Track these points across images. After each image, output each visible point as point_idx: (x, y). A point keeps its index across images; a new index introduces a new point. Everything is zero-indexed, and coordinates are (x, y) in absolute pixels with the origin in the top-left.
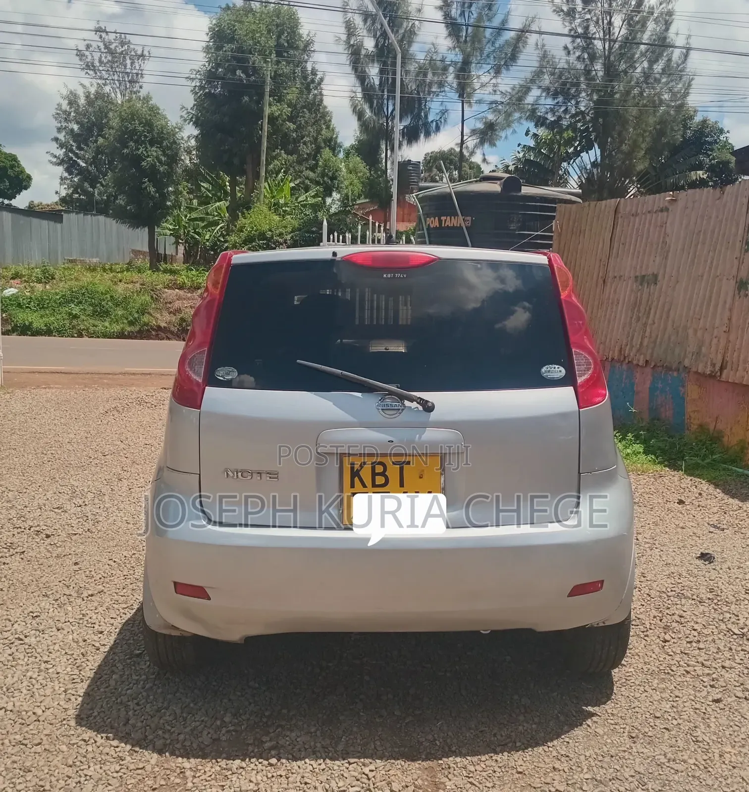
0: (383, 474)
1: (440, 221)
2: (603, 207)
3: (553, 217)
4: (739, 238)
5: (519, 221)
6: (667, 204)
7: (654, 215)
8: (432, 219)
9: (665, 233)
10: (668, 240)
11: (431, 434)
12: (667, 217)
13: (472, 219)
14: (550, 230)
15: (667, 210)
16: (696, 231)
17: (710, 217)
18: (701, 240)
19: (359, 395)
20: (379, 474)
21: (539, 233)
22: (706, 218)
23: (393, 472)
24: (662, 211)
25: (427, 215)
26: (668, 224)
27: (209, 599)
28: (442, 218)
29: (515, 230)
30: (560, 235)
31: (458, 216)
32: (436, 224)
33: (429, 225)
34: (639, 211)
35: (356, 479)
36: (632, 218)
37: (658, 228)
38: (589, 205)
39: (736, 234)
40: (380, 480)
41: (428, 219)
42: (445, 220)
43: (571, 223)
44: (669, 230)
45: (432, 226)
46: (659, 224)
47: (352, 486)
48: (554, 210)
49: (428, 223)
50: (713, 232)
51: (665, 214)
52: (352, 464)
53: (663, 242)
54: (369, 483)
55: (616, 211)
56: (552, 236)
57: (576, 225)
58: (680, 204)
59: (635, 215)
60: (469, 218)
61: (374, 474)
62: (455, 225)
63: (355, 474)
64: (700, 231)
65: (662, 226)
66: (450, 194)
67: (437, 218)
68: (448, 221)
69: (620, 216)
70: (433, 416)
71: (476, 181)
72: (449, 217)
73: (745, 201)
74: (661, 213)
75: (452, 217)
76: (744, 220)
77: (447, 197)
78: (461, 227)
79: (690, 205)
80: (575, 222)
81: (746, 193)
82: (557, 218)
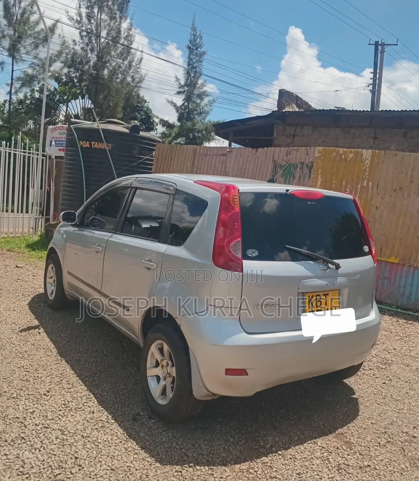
0: (320, 301)
1: (90, 144)
2: (185, 149)
3: (154, 150)
4: (269, 173)
5: (138, 150)
6: (226, 152)
7: (218, 157)
8: (85, 142)
9: (225, 167)
10: (227, 170)
12: (226, 159)
13: (112, 146)
14: (152, 156)
15: (226, 155)
17: (251, 162)
18: (246, 172)
19: (312, 262)
21: (147, 157)
22: (249, 162)
23: (323, 299)
24: (223, 155)
25: (80, 139)
26: (227, 162)
28: (92, 142)
29: (135, 155)
30: (158, 160)
31: (103, 142)
32: (87, 145)
33: (82, 145)
36: (204, 156)
37: (221, 164)
39: (267, 172)
41: (81, 142)
42: (94, 144)
43: (164, 155)
44: (227, 165)
45: (84, 146)
46: (221, 161)
48: (154, 146)
50: (253, 169)
51: (225, 157)
52: (309, 297)
53: (224, 171)
55: (195, 152)
56: (153, 160)
57: (168, 155)
58: (234, 153)
59: (206, 155)
60: (110, 145)
61: (317, 301)
62: (101, 148)
64: (245, 168)
65: (222, 163)
66: (99, 130)
67: (88, 142)
68: (96, 145)
69: (197, 154)
71: (104, 123)
72: (97, 143)
73: (271, 157)
74: (222, 157)
75: (99, 143)
76: (271, 166)
77: (96, 131)
78: (105, 150)
79: (239, 154)
80: (167, 154)
81: (272, 154)
82: (156, 150)
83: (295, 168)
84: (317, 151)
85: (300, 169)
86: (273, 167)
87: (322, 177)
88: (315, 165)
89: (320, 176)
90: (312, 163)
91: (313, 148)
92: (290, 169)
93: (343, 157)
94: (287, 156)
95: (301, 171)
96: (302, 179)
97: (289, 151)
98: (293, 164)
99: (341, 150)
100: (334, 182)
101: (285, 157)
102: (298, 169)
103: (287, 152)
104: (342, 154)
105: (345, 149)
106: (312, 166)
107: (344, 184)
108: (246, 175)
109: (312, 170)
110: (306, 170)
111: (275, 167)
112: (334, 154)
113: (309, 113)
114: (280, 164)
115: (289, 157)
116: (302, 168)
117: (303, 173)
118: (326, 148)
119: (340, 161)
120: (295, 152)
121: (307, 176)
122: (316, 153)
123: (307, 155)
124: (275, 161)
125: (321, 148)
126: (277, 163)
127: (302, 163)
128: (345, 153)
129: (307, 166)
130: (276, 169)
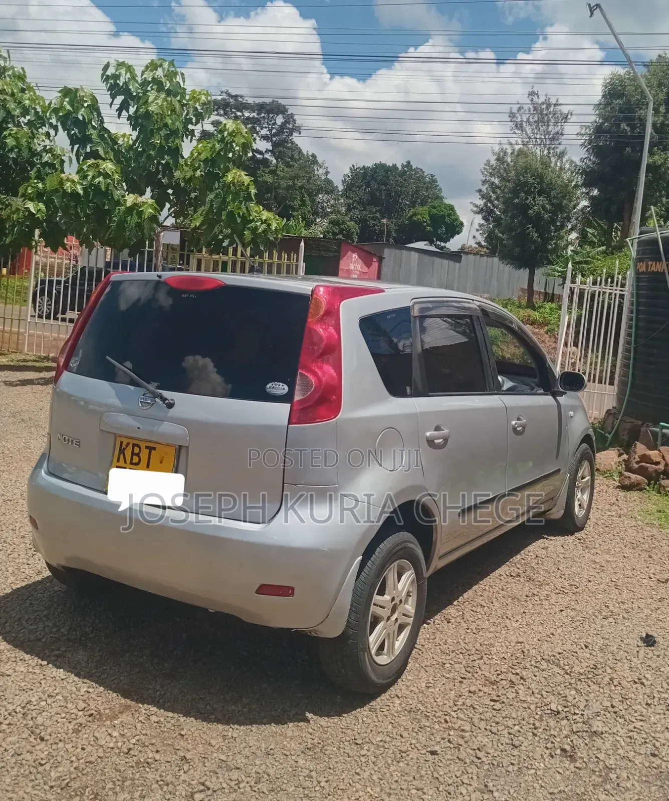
0: (138, 455)
11: (167, 428)
19: (132, 388)
20: (135, 454)
23: (144, 454)
27: (38, 529)
28: (649, 263)
32: (643, 268)
33: (638, 270)
35: (122, 456)
40: (136, 460)
42: (651, 265)
47: (118, 461)
49: (638, 268)
52: (122, 443)
54: (128, 461)
61: (133, 454)
62: (659, 270)
63: (122, 451)
67: (644, 263)
68: (654, 267)
72: (654, 263)
75: (657, 263)
77: (654, 243)
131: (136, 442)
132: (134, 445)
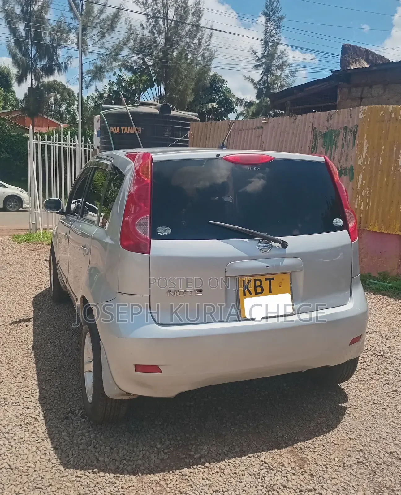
0: (260, 286)
1: (121, 130)
2: (220, 125)
3: (189, 130)
4: (308, 144)
5: (170, 131)
6: (262, 125)
7: (254, 131)
8: (115, 128)
9: (261, 140)
10: (263, 145)
11: (287, 261)
12: (262, 131)
13: (142, 129)
14: (187, 137)
15: (262, 127)
16: (281, 140)
17: (288, 133)
18: (284, 145)
19: (246, 240)
20: (258, 286)
21: (181, 139)
22: (286, 133)
23: (265, 284)
24: (258, 128)
25: (110, 126)
26: (263, 136)
27: (161, 372)
28: (122, 128)
29: (168, 137)
30: (192, 140)
31: (133, 127)
32: (118, 131)
33: (112, 132)
34: (244, 128)
35: (246, 290)
36: (240, 132)
37: (256, 138)
38: (211, 123)
39: (306, 143)
40: (259, 290)
41: (111, 128)
42: (124, 129)
43: (199, 134)
44: (264, 139)
45: (115, 132)
46: (257, 135)
47: (245, 295)
48: (188, 125)
49: (111, 131)
50: (291, 141)
51: (261, 130)
52: (244, 281)
53: (260, 146)
54: (253, 291)
55: (230, 127)
56: (188, 141)
57: (203, 134)
58: (271, 125)
59: (242, 130)
60: (140, 128)
61: (256, 287)
62: (131, 132)
63: (245, 287)
64: (283, 141)
65: (259, 137)
66: (127, 113)
67: (118, 128)
68: (127, 130)
69: (232, 130)
70: (288, 250)
71: (137, 106)
72: (126, 128)
73: (311, 125)
74: (258, 130)
75: (129, 128)
76: (310, 135)
77: (125, 115)
78: (135, 134)
79: (276, 126)
80: (202, 132)
81: (311, 120)
82: (191, 130)
83: (338, 136)
84: (362, 111)
85: (343, 135)
86: (312, 136)
87: (368, 143)
88: (359, 129)
89: (366, 141)
90: (356, 126)
91: (357, 108)
92: (332, 136)
93: (393, 116)
94: (328, 121)
95: (344, 138)
96: (345, 147)
97: (330, 115)
98: (335, 131)
99: (391, 107)
100: (383, 147)
101: (326, 123)
102: (341, 136)
103: (328, 117)
104: (392, 112)
105: (395, 106)
106: (357, 130)
107: (395, 149)
108: (283, 149)
109: (357, 136)
110: (349, 136)
111: (315, 136)
112: (382, 113)
113: (375, 68)
114: (321, 132)
115: (331, 122)
116: (346, 135)
117: (346, 140)
118: (372, 107)
119: (390, 121)
120: (337, 115)
121: (352, 142)
122: (360, 114)
123: (351, 117)
124: (315, 128)
125: (365, 108)
126: (317, 131)
127: (346, 128)
128: (395, 110)
129: (351, 131)
130: (316, 139)
131: (256, 278)
132: (255, 281)
